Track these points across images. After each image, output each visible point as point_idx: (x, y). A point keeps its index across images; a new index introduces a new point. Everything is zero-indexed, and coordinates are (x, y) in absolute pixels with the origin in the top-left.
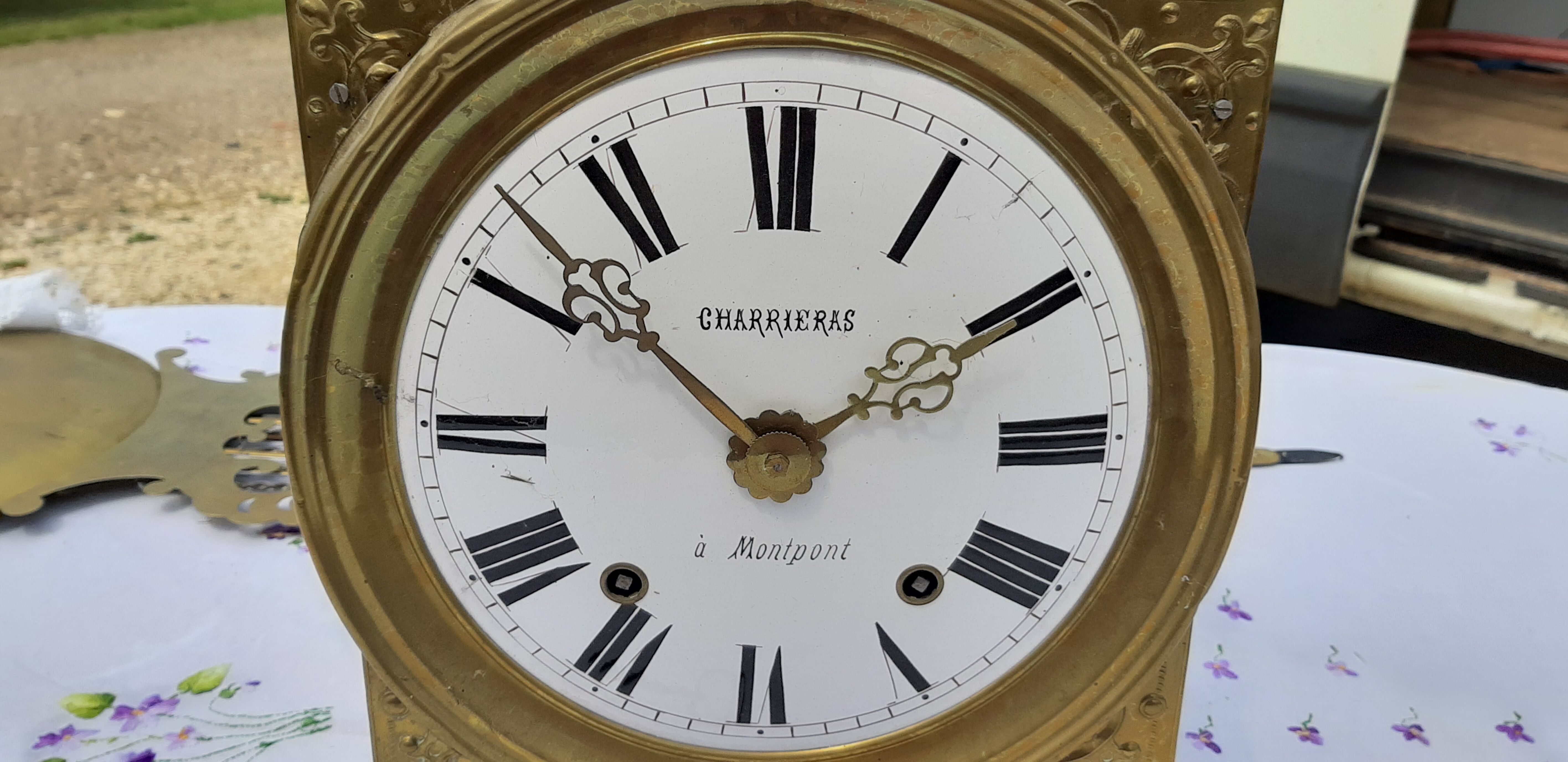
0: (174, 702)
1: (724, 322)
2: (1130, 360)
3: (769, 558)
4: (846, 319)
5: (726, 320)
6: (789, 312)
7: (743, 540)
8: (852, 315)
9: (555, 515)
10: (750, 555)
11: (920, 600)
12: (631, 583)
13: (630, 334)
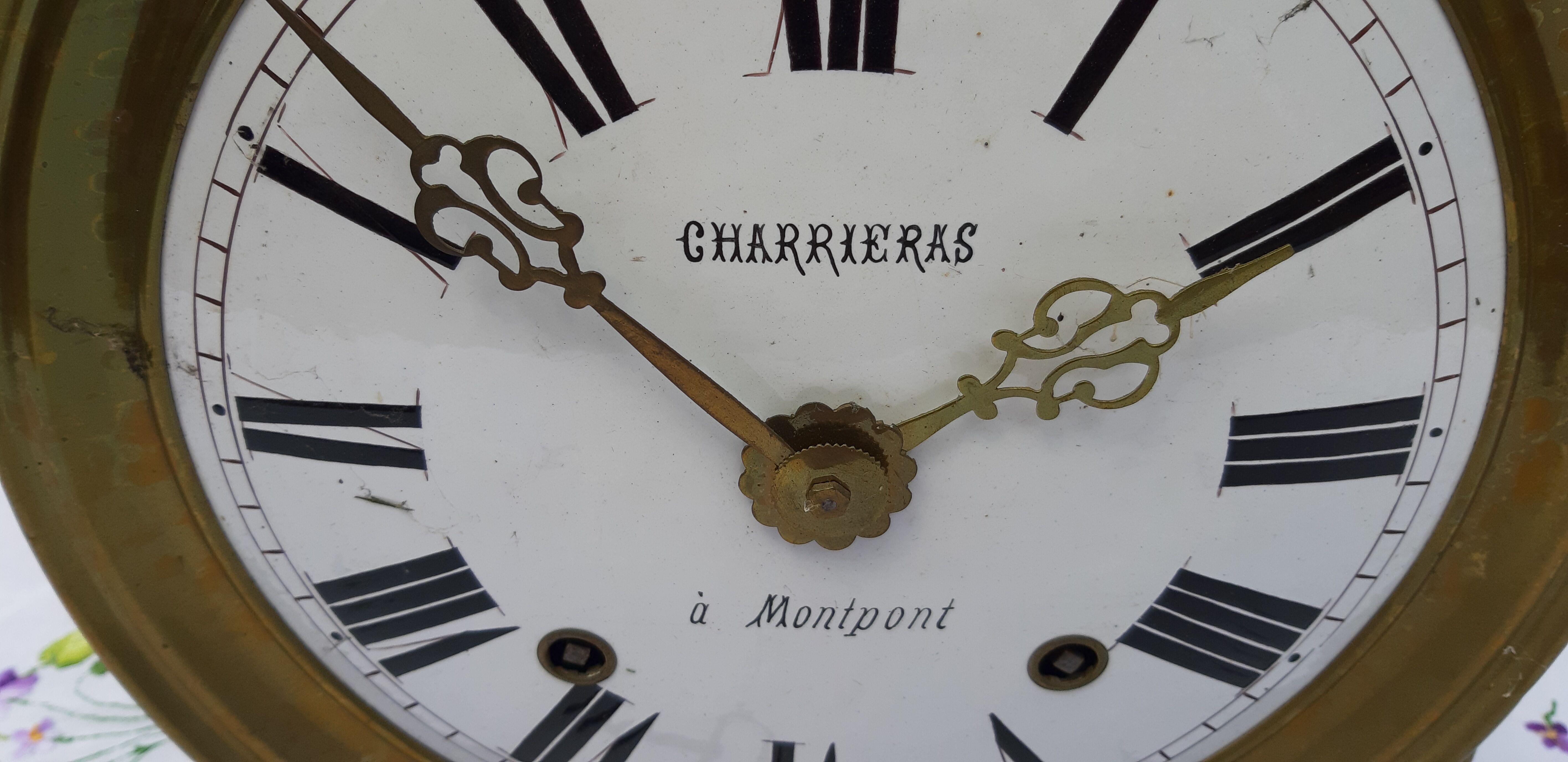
0: (31, 679)
1: (728, 249)
2: (1478, 303)
3: (814, 626)
4: (960, 240)
5: (732, 245)
6: (850, 229)
7: (770, 600)
8: (972, 233)
9: (452, 558)
10: (783, 622)
11: (1066, 683)
12: (588, 655)
13: (548, 275)
